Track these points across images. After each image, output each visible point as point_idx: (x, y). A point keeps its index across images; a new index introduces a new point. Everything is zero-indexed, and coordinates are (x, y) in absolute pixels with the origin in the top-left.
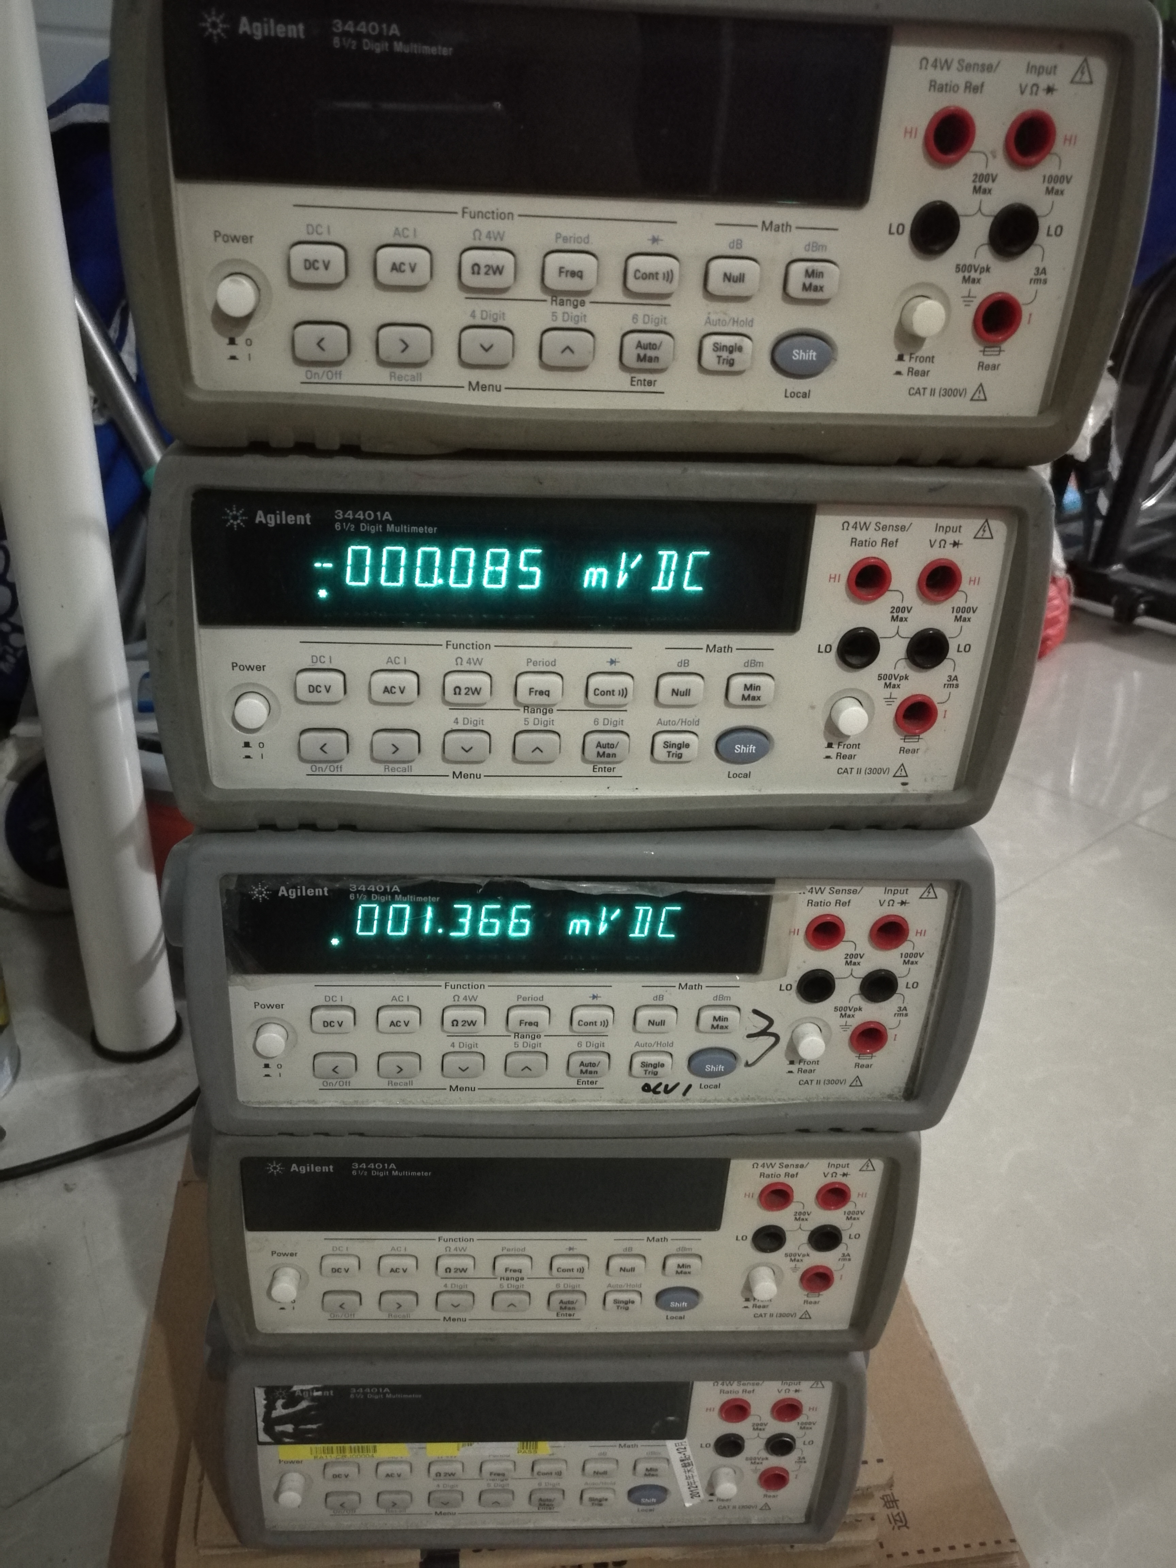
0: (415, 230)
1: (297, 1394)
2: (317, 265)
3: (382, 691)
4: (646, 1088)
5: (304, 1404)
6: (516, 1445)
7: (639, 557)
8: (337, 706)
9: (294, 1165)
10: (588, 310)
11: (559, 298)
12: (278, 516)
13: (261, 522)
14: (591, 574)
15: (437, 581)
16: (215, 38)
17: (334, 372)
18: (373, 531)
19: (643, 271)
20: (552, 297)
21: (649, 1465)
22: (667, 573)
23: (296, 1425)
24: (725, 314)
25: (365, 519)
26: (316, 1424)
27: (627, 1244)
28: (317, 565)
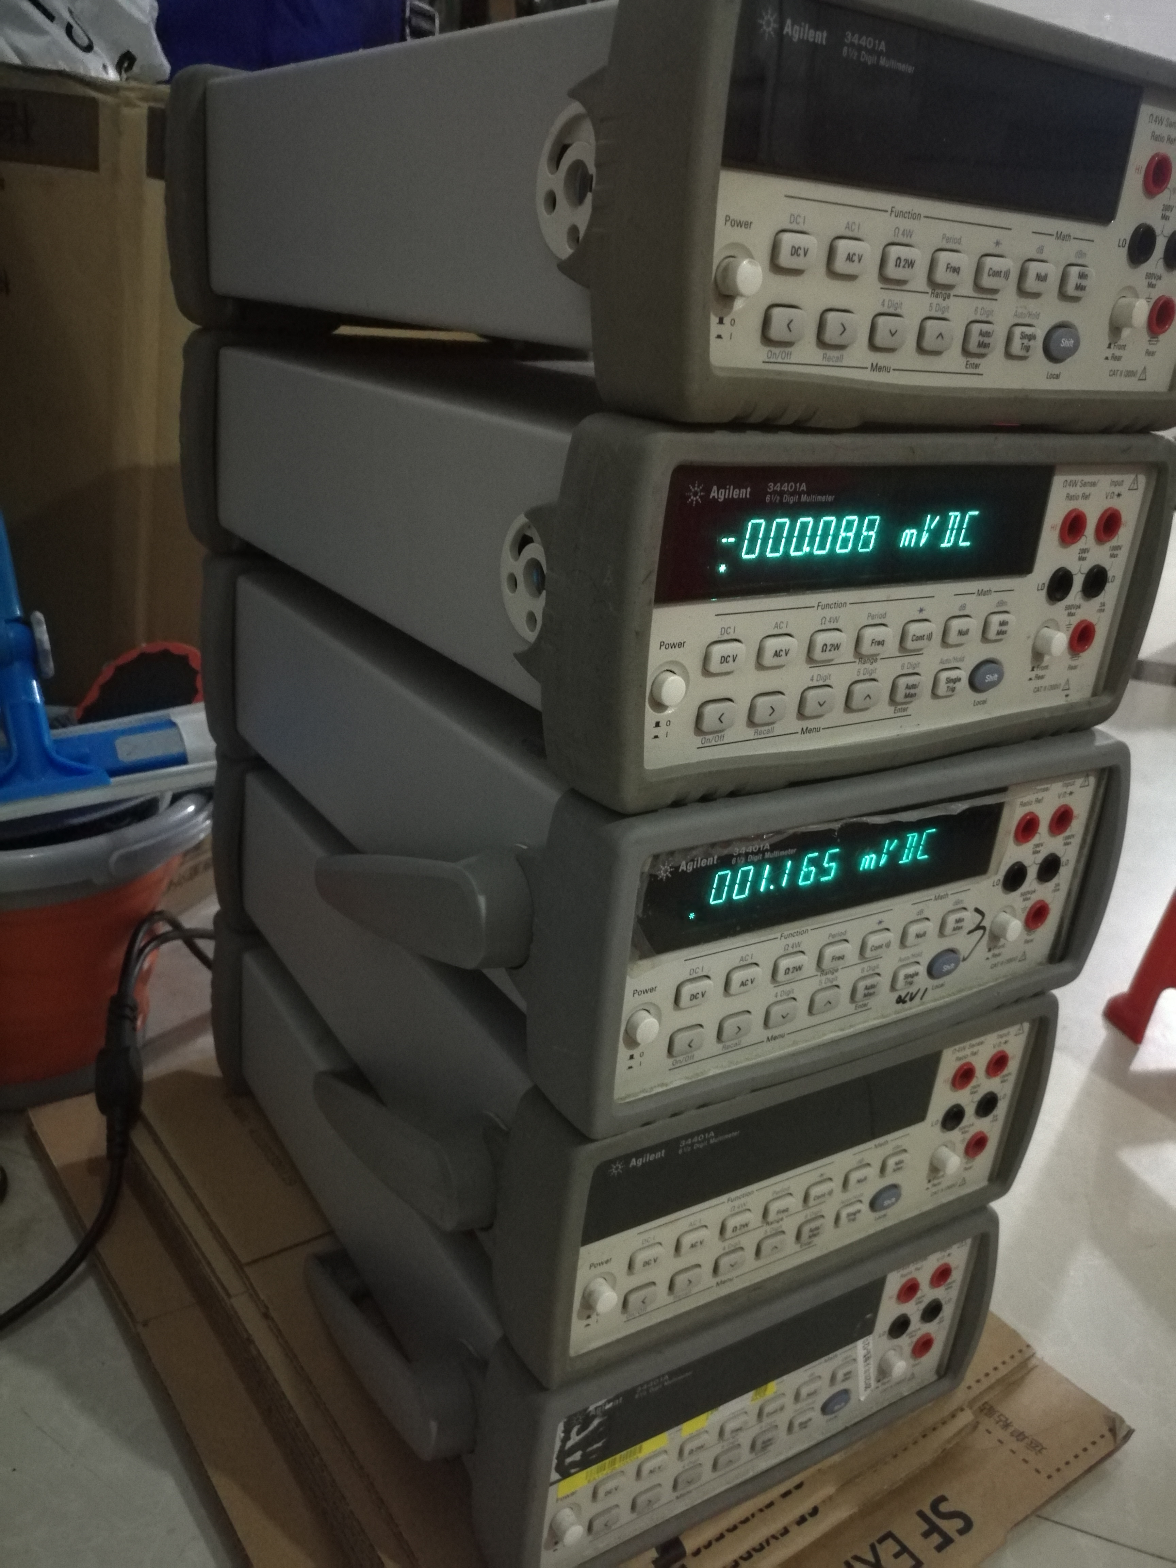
0: (859, 225)
1: (591, 1414)
2: (799, 251)
3: (773, 654)
4: (900, 1000)
5: (596, 1422)
6: (751, 1394)
7: (938, 518)
8: (730, 676)
9: (634, 1160)
10: (952, 302)
11: (936, 291)
12: (727, 491)
13: (714, 497)
14: (907, 534)
15: (806, 549)
16: (767, 35)
17: (787, 352)
18: (792, 502)
19: (994, 269)
20: (932, 290)
21: (846, 1370)
22: (953, 529)
23: (584, 1450)
24: (1026, 308)
25: (788, 490)
26: (600, 1441)
27: (858, 1157)
28: (724, 540)
